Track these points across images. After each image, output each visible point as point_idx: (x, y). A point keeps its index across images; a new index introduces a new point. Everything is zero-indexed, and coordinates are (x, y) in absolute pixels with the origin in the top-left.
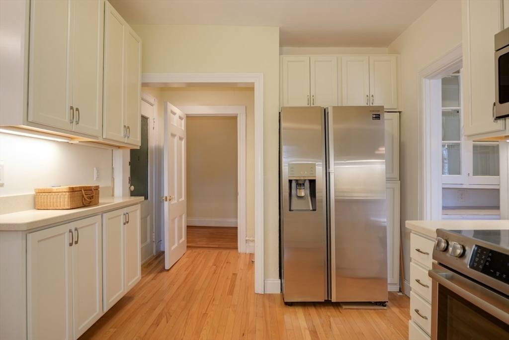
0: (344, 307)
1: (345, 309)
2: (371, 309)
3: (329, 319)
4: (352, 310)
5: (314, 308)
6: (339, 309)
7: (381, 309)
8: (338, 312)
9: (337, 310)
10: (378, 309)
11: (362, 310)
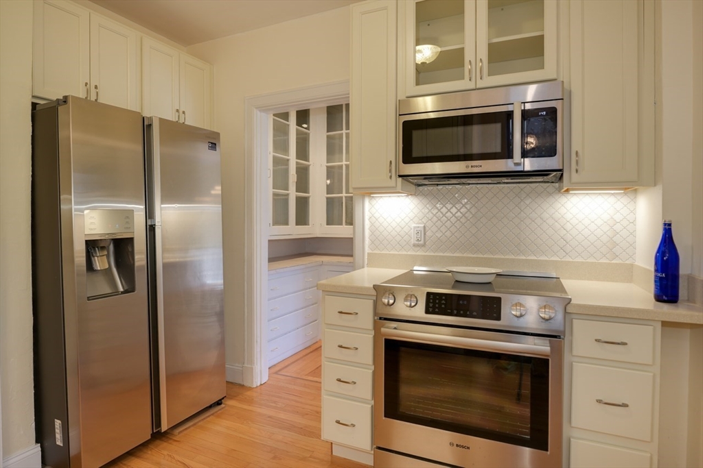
0: (177, 431)
1: (179, 433)
2: (209, 416)
3: (174, 458)
4: (188, 430)
5: (133, 458)
6: (171, 439)
7: (220, 410)
8: (175, 443)
9: (170, 441)
10: (216, 412)
11: (200, 424)
